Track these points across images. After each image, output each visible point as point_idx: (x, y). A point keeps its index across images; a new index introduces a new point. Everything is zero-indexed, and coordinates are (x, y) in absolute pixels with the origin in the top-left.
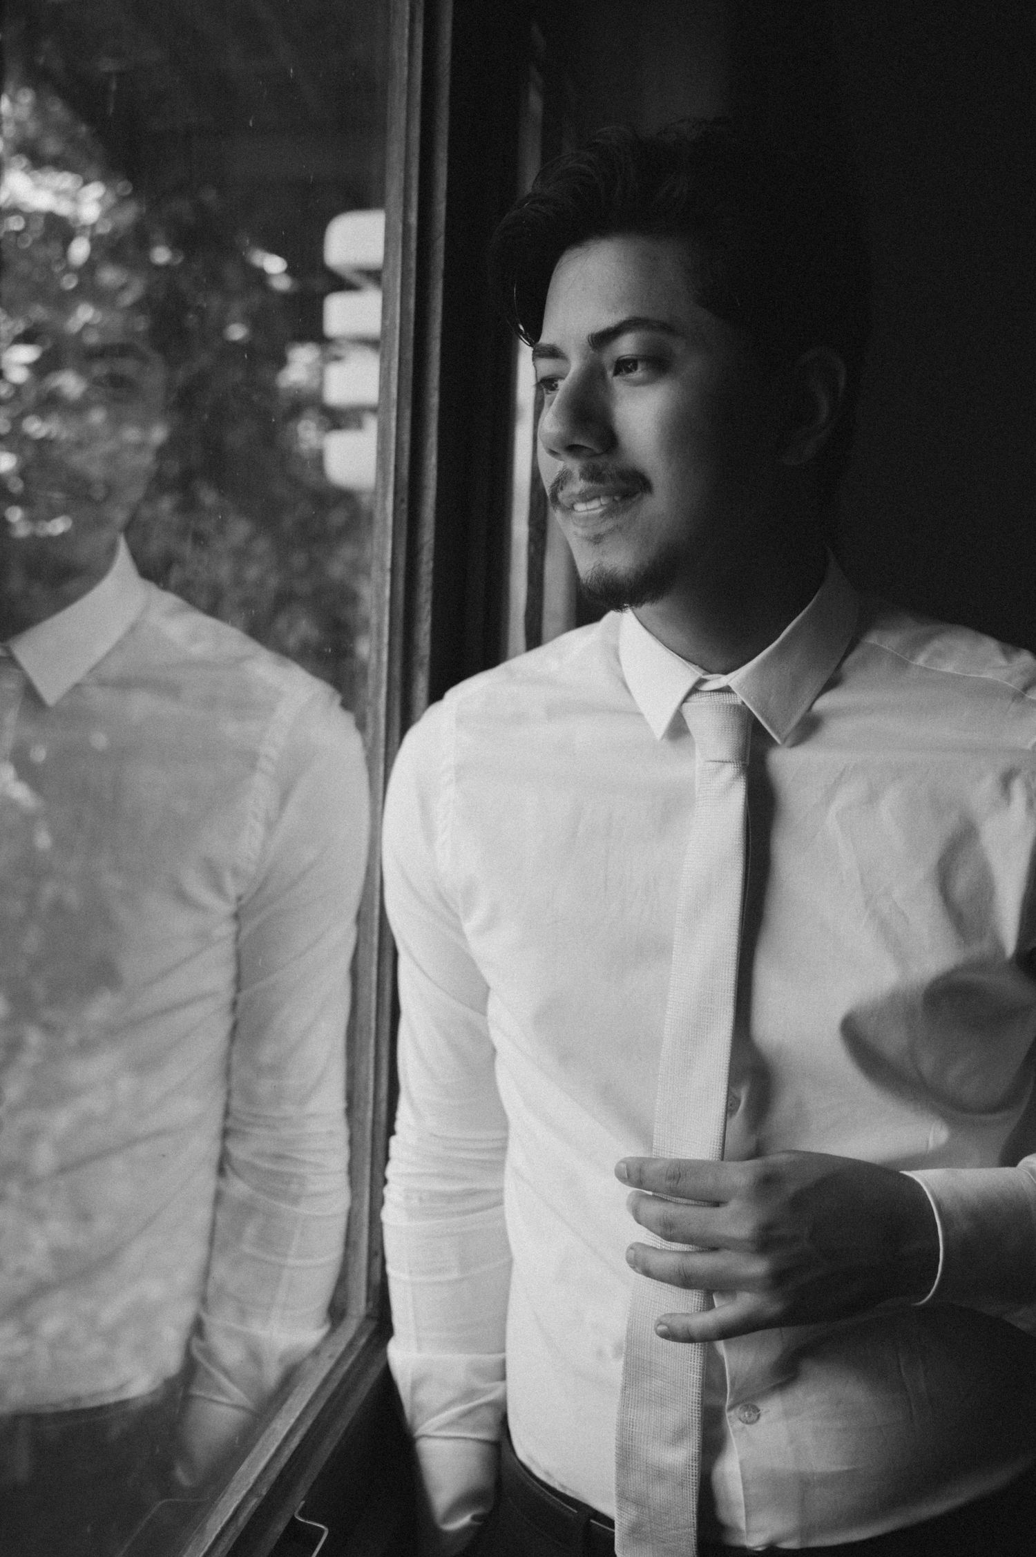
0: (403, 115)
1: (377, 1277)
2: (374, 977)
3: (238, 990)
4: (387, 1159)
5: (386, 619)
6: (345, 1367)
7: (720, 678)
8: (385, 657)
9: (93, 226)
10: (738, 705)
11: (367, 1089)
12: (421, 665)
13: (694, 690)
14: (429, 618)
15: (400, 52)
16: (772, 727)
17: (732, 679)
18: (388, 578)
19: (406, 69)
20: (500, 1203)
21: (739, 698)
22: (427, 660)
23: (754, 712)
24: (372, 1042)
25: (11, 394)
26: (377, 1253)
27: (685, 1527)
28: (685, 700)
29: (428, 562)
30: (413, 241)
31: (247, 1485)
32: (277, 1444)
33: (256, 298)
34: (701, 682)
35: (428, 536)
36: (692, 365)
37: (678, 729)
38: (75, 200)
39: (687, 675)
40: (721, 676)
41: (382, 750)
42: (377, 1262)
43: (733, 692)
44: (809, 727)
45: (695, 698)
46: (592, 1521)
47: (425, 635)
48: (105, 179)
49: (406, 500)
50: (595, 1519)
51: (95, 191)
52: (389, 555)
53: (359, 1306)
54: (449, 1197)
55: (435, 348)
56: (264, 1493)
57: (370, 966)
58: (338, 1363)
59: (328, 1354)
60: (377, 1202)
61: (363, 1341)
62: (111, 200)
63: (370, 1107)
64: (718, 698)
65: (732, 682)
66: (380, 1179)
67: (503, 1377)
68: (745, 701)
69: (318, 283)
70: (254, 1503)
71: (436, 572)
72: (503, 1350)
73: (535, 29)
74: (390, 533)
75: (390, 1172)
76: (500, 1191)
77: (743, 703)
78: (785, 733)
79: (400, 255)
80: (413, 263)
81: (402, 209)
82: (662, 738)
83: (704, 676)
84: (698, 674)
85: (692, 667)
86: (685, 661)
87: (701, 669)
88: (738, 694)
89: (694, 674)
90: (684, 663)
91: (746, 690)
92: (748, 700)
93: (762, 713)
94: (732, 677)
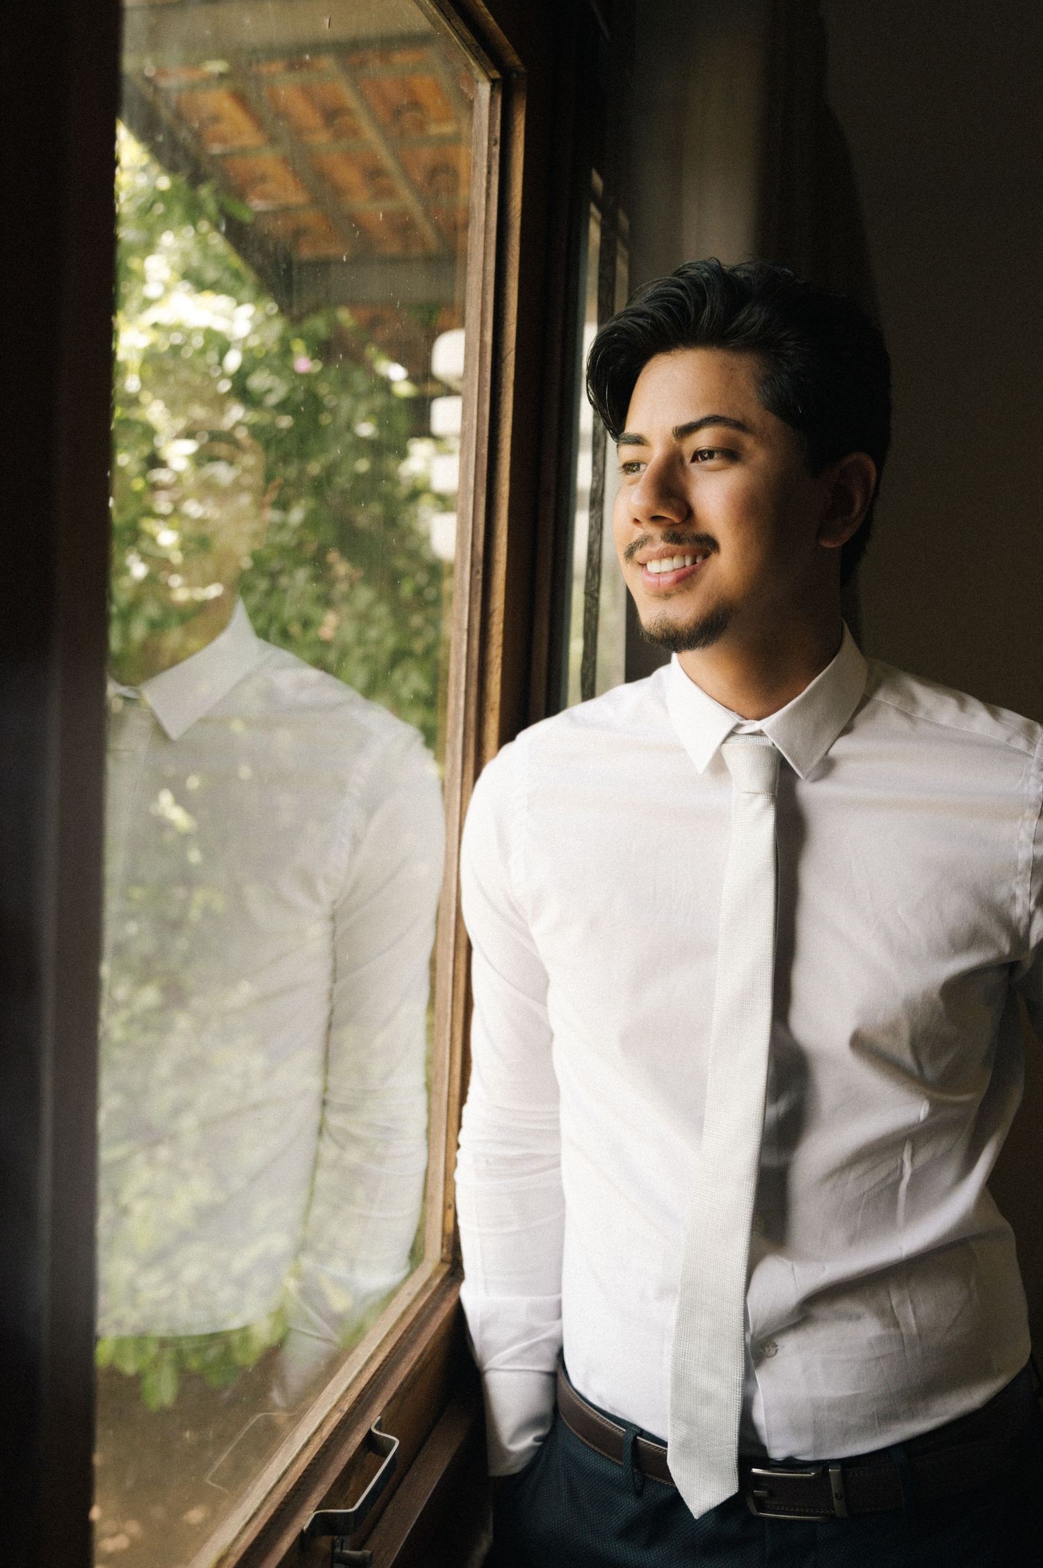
1: (450, 1226)
2: (450, 971)
3: (335, 981)
4: (460, 1127)
5: (463, 671)
6: (421, 1303)
7: (754, 723)
8: (462, 704)
9: (245, 339)
10: (769, 747)
11: (443, 1065)
12: (492, 710)
13: (732, 733)
14: (499, 671)
15: (479, 200)
16: (798, 765)
17: (765, 724)
18: (465, 637)
19: (484, 213)
20: (558, 1165)
21: (770, 740)
22: (497, 706)
23: (782, 751)
24: (448, 1026)
25: (173, 481)
26: (450, 1206)
27: (728, 1444)
28: (724, 741)
29: (498, 624)
30: (487, 355)
31: (331, 1402)
32: (359, 1368)
33: (379, 400)
34: (738, 726)
35: (499, 602)
36: (759, 456)
37: (718, 765)
38: (231, 319)
39: (727, 720)
40: (755, 721)
41: (459, 781)
42: (450, 1213)
43: (765, 735)
44: (827, 767)
45: (732, 739)
46: (638, 1438)
47: (497, 684)
48: (255, 300)
49: (481, 571)
50: (641, 1436)
51: (247, 310)
52: (466, 618)
53: (435, 1251)
54: (512, 1161)
56: (346, 1409)
58: (415, 1300)
59: (406, 1292)
60: (450, 1166)
61: (437, 1281)
62: (260, 317)
63: (446, 1081)
64: (752, 739)
65: (765, 726)
66: (454, 1146)
67: (560, 1316)
68: (775, 743)
69: (430, 388)
70: (337, 1417)
71: (506, 633)
72: (560, 1291)
74: (467, 599)
75: (463, 1137)
76: (558, 1155)
77: (774, 745)
78: (808, 771)
79: (477, 368)
80: (488, 375)
81: (479, 329)
82: (704, 773)
83: (741, 722)
84: (736, 720)
85: (732, 714)
86: (725, 708)
87: (739, 716)
88: (770, 735)
89: (732, 720)
90: (724, 710)
91: (777, 733)
92: (778, 739)
93: (789, 753)
94: (765, 722)
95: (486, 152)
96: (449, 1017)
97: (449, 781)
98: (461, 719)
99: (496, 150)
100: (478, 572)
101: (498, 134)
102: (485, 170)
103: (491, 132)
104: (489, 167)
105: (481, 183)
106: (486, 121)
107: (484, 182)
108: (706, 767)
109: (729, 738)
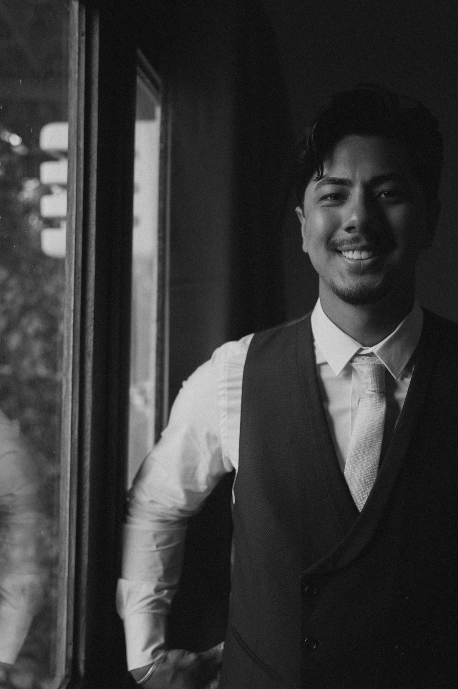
0: (76, 96)
1: (71, 655)
7: (368, 349)
10: (378, 363)
11: (65, 561)
12: (89, 355)
14: (93, 334)
16: (393, 372)
17: (375, 349)
18: (72, 314)
21: (377, 358)
22: (91, 353)
24: (67, 538)
28: (352, 358)
29: (91, 307)
30: (81, 155)
33: (7, 158)
34: (361, 350)
35: (91, 295)
39: (353, 347)
40: (369, 347)
41: (70, 397)
42: (70, 648)
43: (375, 355)
47: (91, 341)
52: (72, 304)
53: (62, 671)
65: (375, 350)
71: (95, 312)
73: (139, 52)
74: (73, 293)
78: (398, 375)
79: (75, 161)
80: (82, 166)
81: (76, 140)
82: (339, 375)
83: (363, 348)
84: (359, 346)
85: (357, 343)
86: (353, 340)
87: (360, 344)
88: (377, 356)
89: (357, 346)
90: (353, 341)
91: (381, 354)
92: (382, 359)
93: (388, 365)
94: (375, 348)
95: (77, 39)
96: (68, 533)
97: (65, 397)
99: (83, 38)
100: (78, 278)
101: (84, 29)
102: (77, 50)
103: (80, 28)
104: (80, 48)
105: (75, 57)
106: (77, 22)
107: (77, 56)
108: (341, 373)
109: (355, 358)
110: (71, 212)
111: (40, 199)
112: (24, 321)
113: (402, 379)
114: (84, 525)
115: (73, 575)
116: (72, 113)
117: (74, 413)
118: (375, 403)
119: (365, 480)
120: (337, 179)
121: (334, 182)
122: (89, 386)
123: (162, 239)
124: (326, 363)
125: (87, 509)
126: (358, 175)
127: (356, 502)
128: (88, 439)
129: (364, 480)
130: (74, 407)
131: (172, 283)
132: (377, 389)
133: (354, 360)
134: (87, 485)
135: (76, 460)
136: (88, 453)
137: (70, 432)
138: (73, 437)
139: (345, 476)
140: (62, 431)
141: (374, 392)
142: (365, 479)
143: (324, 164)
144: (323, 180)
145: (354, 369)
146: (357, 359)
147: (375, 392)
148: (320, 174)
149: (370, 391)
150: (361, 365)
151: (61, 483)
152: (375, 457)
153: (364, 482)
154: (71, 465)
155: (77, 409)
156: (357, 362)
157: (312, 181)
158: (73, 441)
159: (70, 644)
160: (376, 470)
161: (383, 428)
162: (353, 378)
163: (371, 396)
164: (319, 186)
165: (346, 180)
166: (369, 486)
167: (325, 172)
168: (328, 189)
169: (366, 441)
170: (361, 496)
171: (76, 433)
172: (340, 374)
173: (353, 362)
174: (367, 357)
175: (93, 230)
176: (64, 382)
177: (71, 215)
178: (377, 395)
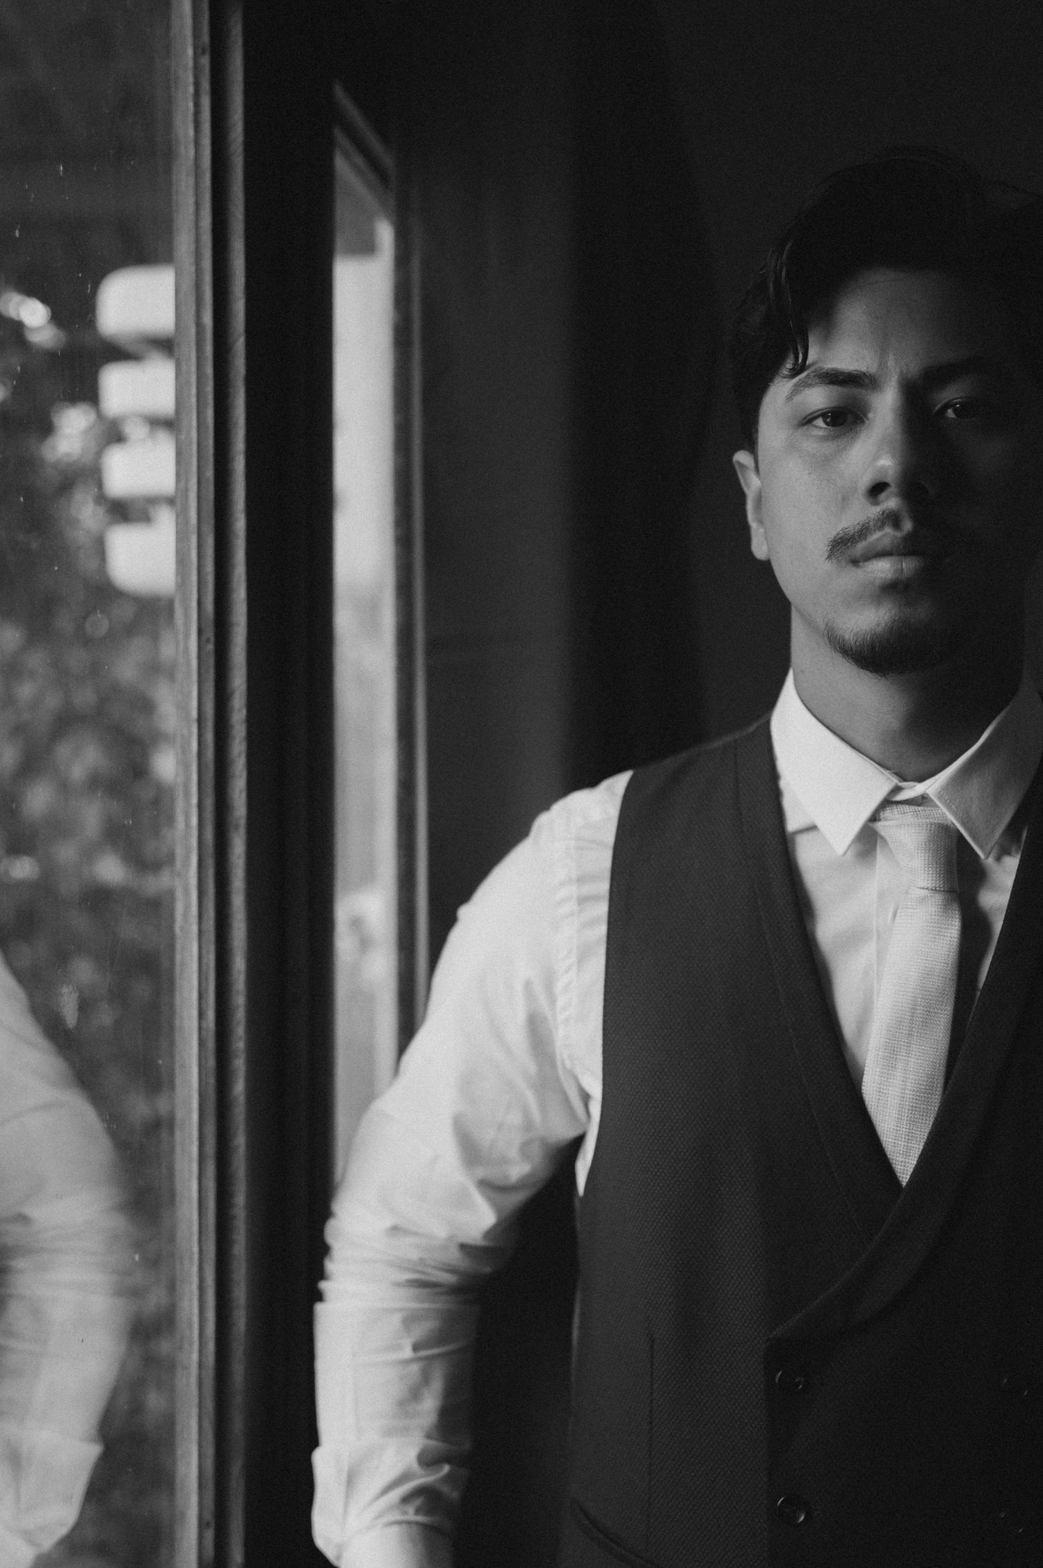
0: (191, 200)
2: (195, 1194)
5: (195, 777)
7: (915, 786)
8: (194, 821)
10: (940, 820)
11: (190, 1326)
13: (887, 803)
14: (244, 775)
16: (976, 841)
17: (931, 786)
18: (195, 730)
22: (243, 822)
23: (956, 824)
24: (195, 1269)
29: (240, 710)
30: (207, 344)
34: (897, 790)
35: (239, 681)
40: (915, 784)
41: (195, 928)
47: (241, 792)
49: (212, 639)
52: (194, 704)
55: (239, 465)
57: (189, 1180)
63: (196, 1346)
65: (930, 789)
68: (946, 814)
71: (251, 721)
73: (339, 92)
74: (195, 677)
77: (946, 818)
78: (988, 847)
79: (194, 360)
80: (209, 370)
81: (194, 307)
82: (845, 853)
83: (900, 784)
84: (892, 781)
85: (886, 773)
86: (877, 766)
87: (895, 776)
88: (938, 803)
89: (889, 781)
90: (876, 768)
91: (946, 798)
92: (949, 808)
93: (963, 824)
94: (929, 784)
95: (191, 63)
96: (196, 1257)
98: (194, 842)
99: (205, 61)
100: (208, 642)
101: (206, 39)
102: (191, 89)
104: (197, 85)
105: (187, 107)
106: (188, 21)
107: (191, 105)
108: (848, 848)
109: (883, 810)
110: (187, 481)
111: (99, 454)
112: (63, 751)
113: (998, 859)
114: (235, 1237)
115: (210, 1359)
116: (184, 243)
117: (204, 968)
118: (933, 917)
119: (914, 1105)
120: (842, 373)
121: (835, 378)
122: (238, 902)
123: (403, 541)
124: (812, 828)
125: (240, 1199)
126: (891, 362)
127: (893, 1159)
128: (239, 1030)
129: (911, 1104)
130: (204, 951)
131: (433, 646)
132: (938, 884)
133: (882, 816)
134: (240, 1141)
135: (212, 1080)
136: (240, 1064)
137: (195, 1013)
138: (204, 1025)
139: (864, 1095)
140: (178, 1011)
141: (932, 889)
142: (913, 1102)
143: (811, 339)
144: (808, 375)
145: (882, 838)
146: (888, 813)
147: (935, 890)
148: (800, 361)
149: (921, 888)
150: (899, 826)
151: (178, 1134)
152: (937, 1049)
153: (912, 1110)
154: (200, 1095)
155: (211, 958)
156: (887, 820)
157: (780, 379)
158: (204, 1033)
159: (208, 1524)
160: (940, 1081)
161: (955, 978)
162: (877, 859)
163: (923, 900)
164: (796, 390)
165: (864, 374)
166: (923, 1119)
167: (813, 354)
168: (818, 397)
169: (914, 1009)
170: (903, 1144)
171: (211, 1015)
172: (849, 851)
173: (880, 820)
174: (913, 808)
175: (240, 524)
176: (179, 894)
177: (187, 490)
178: (939, 898)
